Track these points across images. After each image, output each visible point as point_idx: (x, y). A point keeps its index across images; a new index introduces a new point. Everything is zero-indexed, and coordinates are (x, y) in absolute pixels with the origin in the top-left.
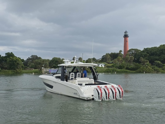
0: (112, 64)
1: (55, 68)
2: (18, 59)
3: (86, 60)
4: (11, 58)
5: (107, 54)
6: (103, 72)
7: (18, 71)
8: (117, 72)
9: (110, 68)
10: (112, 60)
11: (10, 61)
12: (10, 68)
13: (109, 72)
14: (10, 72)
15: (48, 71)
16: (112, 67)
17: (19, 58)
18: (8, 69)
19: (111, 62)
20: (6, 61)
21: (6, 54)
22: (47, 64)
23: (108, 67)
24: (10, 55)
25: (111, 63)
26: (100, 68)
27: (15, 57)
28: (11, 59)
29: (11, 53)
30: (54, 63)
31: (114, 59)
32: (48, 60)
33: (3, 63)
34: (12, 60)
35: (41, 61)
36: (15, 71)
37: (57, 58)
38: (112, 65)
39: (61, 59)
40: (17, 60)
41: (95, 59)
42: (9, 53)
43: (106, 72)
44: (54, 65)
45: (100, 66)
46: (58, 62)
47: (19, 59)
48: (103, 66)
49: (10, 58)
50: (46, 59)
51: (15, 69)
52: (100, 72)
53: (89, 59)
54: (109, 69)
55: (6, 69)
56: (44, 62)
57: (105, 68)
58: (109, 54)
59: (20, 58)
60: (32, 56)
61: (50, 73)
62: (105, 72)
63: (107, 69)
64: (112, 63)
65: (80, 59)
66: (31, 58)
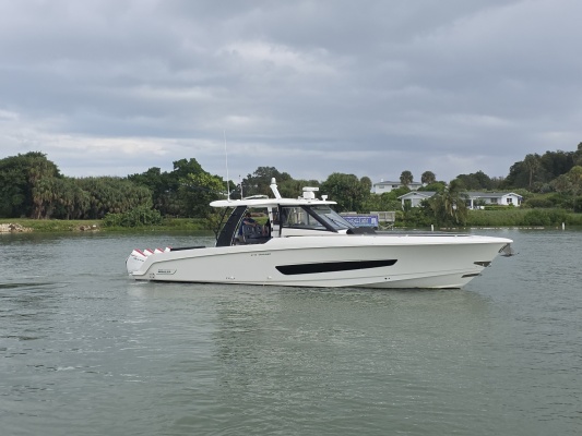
0: (551, 195)
2: (214, 180)
3: (448, 183)
4: (193, 176)
5: (530, 159)
6: (516, 225)
7: (214, 220)
8: (571, 224)
9: (542, 210)
10: (548, 180)
11: (188, 189)
12: (189, 213)
13: (537, 225)
14: (189, 225)
16: (548, 206)
17: (216, 177)
18: (182, 216)
19: (546, 186)
20: (175, 187)
21: (176, 164)
23: (534, 204)
24: (187, 168)
25: (546, 192)
26: (503, 208)
27: (206, 173)
28: (192, 180)
29: (193, 160)
30: (334, 194)
31: (556, 175)
32: (314, 183)
33: (167, 194)
34: (196, 184)
35: (288, 187)
36: (205, 220)
37: (342, 175)
38: (550, 199)
39: (359, 178)
40: (211, 183)
41: (485, 177)
42: (185, 161)
43: (526, 225)
45: (504, 202)
46: (348, 188)
47: (216, 180)
48: (515, 202)
49: (187, 178)
51: (205, 216)
52: (505, 225)
53: (460, 177)
54: (536, 214)
55: (175, 213)
56: (299, 189)
57: (521, 208)
58: (537, 156)
59: (221, 179)
60: (260, 169)
62: (521, 224)
63: (529, 214)
64: (552, 189)
65: (428, 176)
66: (255, 176)
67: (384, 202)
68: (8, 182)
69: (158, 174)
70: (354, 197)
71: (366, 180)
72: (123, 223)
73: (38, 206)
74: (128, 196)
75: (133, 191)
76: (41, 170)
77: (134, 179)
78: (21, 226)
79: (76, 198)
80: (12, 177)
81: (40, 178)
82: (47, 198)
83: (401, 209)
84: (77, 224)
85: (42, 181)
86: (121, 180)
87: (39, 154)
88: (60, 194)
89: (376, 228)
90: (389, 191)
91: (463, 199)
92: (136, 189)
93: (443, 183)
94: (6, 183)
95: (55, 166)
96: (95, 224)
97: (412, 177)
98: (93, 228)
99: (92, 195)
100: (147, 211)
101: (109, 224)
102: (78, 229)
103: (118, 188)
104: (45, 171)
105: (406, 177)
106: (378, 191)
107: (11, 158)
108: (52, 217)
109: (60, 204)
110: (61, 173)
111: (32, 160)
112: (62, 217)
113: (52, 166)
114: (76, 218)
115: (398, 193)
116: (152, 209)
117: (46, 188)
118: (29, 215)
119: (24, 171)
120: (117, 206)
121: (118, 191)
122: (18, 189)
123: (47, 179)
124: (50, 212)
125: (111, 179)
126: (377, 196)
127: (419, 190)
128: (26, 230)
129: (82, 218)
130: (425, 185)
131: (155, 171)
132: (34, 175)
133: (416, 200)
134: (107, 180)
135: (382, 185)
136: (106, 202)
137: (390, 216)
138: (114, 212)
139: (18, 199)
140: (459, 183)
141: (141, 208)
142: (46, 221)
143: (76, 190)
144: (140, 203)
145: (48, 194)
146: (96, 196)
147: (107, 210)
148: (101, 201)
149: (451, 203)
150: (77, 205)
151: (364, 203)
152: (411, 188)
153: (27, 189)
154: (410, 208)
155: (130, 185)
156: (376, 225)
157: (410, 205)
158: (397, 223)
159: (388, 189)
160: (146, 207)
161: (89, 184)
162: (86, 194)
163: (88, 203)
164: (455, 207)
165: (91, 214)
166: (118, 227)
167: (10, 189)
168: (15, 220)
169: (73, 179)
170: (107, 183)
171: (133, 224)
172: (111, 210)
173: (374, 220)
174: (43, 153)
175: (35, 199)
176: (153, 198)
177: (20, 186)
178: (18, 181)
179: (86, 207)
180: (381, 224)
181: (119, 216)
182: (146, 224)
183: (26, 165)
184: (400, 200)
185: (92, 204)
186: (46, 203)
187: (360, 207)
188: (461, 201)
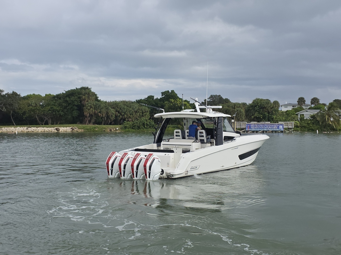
1: (258, 122)
2: (184, 103)
3: (328, 104)
4: (172, 100)
11: (170, 108)
15: (244, 127)
17: (186, 101)
20: (162, 107)
21: (163, 93)
22: (241, 112)
24: (169, 96)
27: (180, 99)
28: (172, 102)
29: (173, 91)
30: (256, 111)
32: (244, 104)
33: (158, 111)
34: (174, 105)
35: (228, 106)
37: (261, 100)
39: (272, 101)
42: (168, 91)
44: (256, 114)
46: (265, 108)
47: (186, 103)
49: (169, 101)
50: (240, 102)
51: (179, 123)
53: (335, 101)
56: (234, 108)
59: (188, 102)
60: (212, 96)
61: (247, 132)
65: (315, 101)
66: (208, 100)
67: (287, 116)
68: (70, 103)
69: (153, 99)
70: (269, 113)
71: (276, 103)
72: (133, 127)
73: (87, 117)
74: (136, 112)
75: (139, 109)
76: (88, 97)
77: (139, 102)
78: (77, 128)
79: (107, 113)
80: (72, 101)
81: (88, 101)
82: (91, 113)
83: (298, 120)
84: (108, 128)
85: (89, 103)
86: (132, 103)
87: (88, 87)
88: (99, 110)
89: (282, 132)
90: (291, 109)
91: (337, 114)
92: (140, 108)
93: (324, 105)
94: (69, 104)
95: (96, 95)
96: (118, 127)
97: (304, 101)
98: (116, 130)
99: (116, 111)
100: (146, 121)
101: (125, 127)
102: (108, 130)
103: (131, 107)
104: (90, 97)
105: (301, 101)
106: (284, 109)
107: (72, 90)
108: (94, 123)
109: (99, 116)
110: (99, 99)
111: (83, 91)
112: (99, 123)
113: (94, 95)
114: (107, 124)
115: (296, 110)
116: (149, 119)
117: (91, 107)
118: (82, 122)
119: (79, 98)
120: (130, 117)
121: (131, 109)
122: (76, 108)
123: (91, 102)
124: (93, 121)
125: (127, 102)
126: (283, 112)
127: (309, 109)
128: (80, 131)
129: (110, 124)
130: (313, 106)
131: (151, 97)
132: (85, 100)
133: (307, 114)
134: (124, 103)
135: (286, 106)
136: (124, 115)
137: (291, 125)
138: (128, 121)
139: (75, 113)
140: (335, 104)
141: (143, 119)
142: (91, 126)
143: (107, 109)
144: (143, 116)
145: (92, 111)
146: (119, 112)
147: (124, 120)
148: (121, 114)
149: (330, 116)
150: (108, 117)
151: (275, 117)
152: (304, 107)
153: (80, 108)
154: (304, 120)
155: (137, 105)
156: (282, 130)
157: (304, 118)
158: (295, 129)
159: (290, 108)
160: (146, 118)
161: (115, 105)
162: (112, 111)
163: (114, 116)
164: (332, 119)
165: (116, 122)
166: (130, 130)
167: (71, 107)
168: (74, 125)
169: (106, 102)
170: (125, 105)
171: (139, 128)
172: (127, 119)
173: (281, 127)
174: (89, 87)
175: (85, 113)
176: (150, 113)
177: (77, 106)
178: (76, 103)
179: (113, 118)
180: (285, 129)
181: (131, 123)
182: (146, 128)
183: (80, 94)
184: (297, 115)
185: (116, 116)
186: (91, 116)
187: (273, 119)
188: (336, 115)
